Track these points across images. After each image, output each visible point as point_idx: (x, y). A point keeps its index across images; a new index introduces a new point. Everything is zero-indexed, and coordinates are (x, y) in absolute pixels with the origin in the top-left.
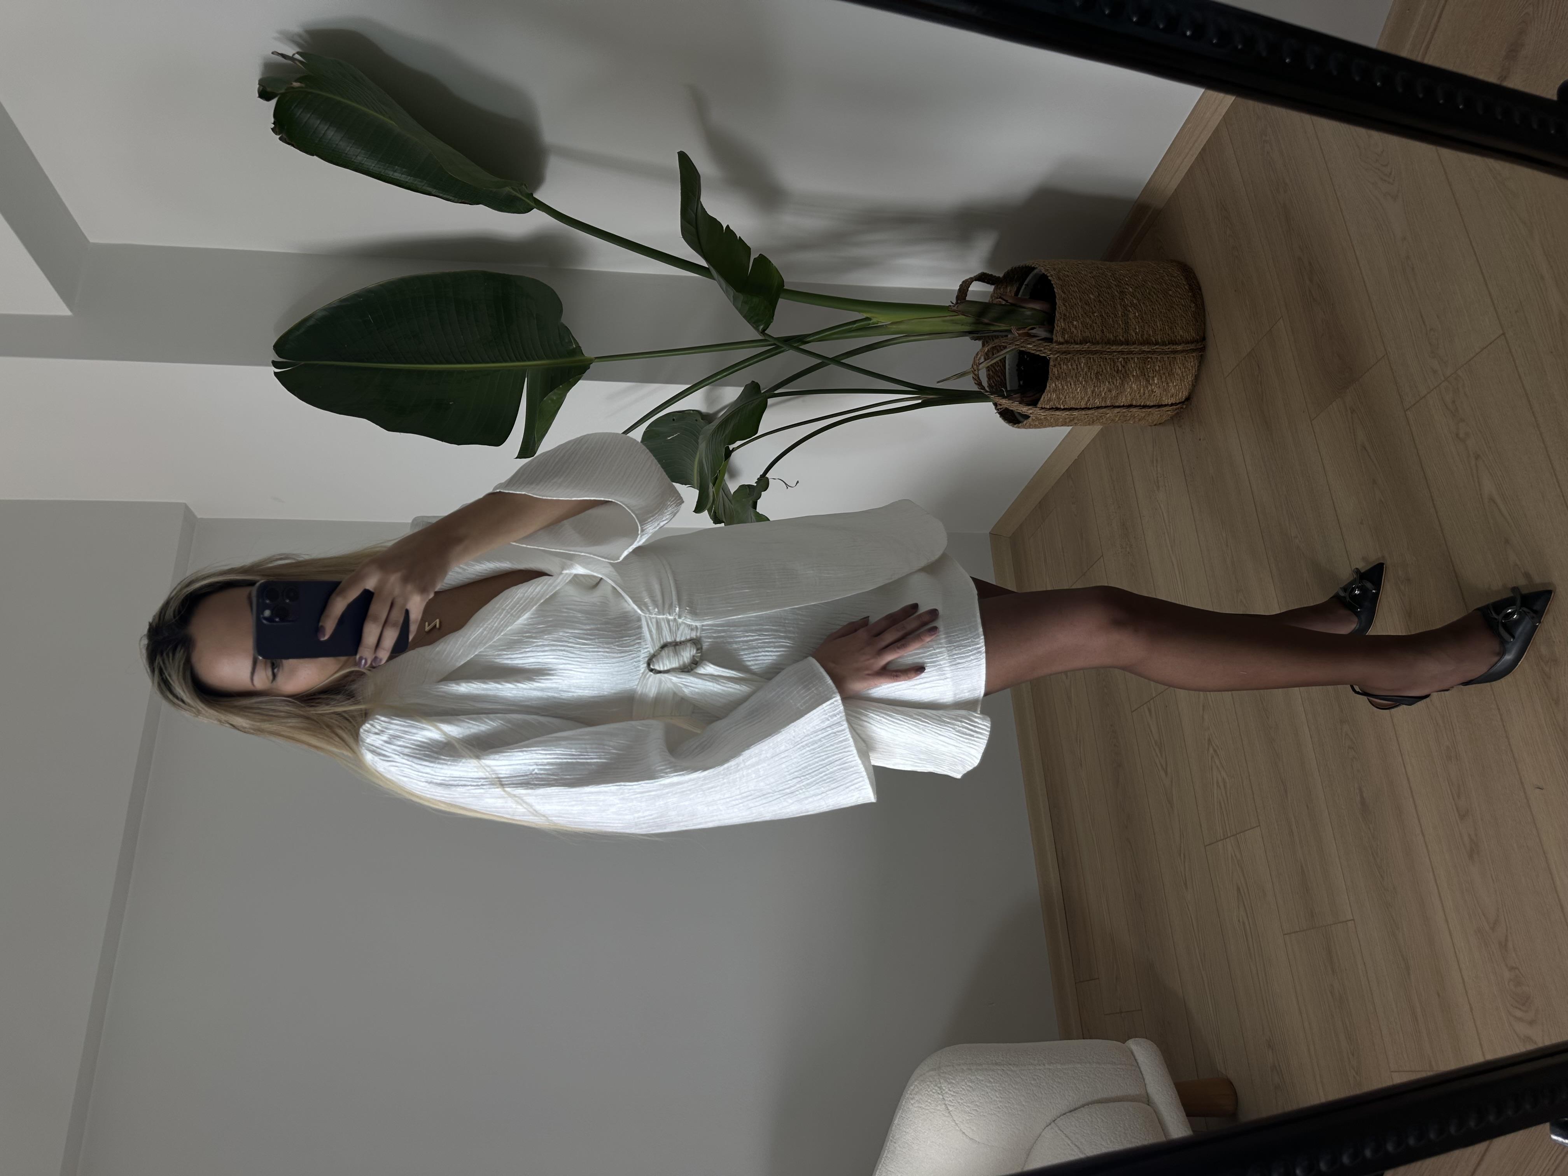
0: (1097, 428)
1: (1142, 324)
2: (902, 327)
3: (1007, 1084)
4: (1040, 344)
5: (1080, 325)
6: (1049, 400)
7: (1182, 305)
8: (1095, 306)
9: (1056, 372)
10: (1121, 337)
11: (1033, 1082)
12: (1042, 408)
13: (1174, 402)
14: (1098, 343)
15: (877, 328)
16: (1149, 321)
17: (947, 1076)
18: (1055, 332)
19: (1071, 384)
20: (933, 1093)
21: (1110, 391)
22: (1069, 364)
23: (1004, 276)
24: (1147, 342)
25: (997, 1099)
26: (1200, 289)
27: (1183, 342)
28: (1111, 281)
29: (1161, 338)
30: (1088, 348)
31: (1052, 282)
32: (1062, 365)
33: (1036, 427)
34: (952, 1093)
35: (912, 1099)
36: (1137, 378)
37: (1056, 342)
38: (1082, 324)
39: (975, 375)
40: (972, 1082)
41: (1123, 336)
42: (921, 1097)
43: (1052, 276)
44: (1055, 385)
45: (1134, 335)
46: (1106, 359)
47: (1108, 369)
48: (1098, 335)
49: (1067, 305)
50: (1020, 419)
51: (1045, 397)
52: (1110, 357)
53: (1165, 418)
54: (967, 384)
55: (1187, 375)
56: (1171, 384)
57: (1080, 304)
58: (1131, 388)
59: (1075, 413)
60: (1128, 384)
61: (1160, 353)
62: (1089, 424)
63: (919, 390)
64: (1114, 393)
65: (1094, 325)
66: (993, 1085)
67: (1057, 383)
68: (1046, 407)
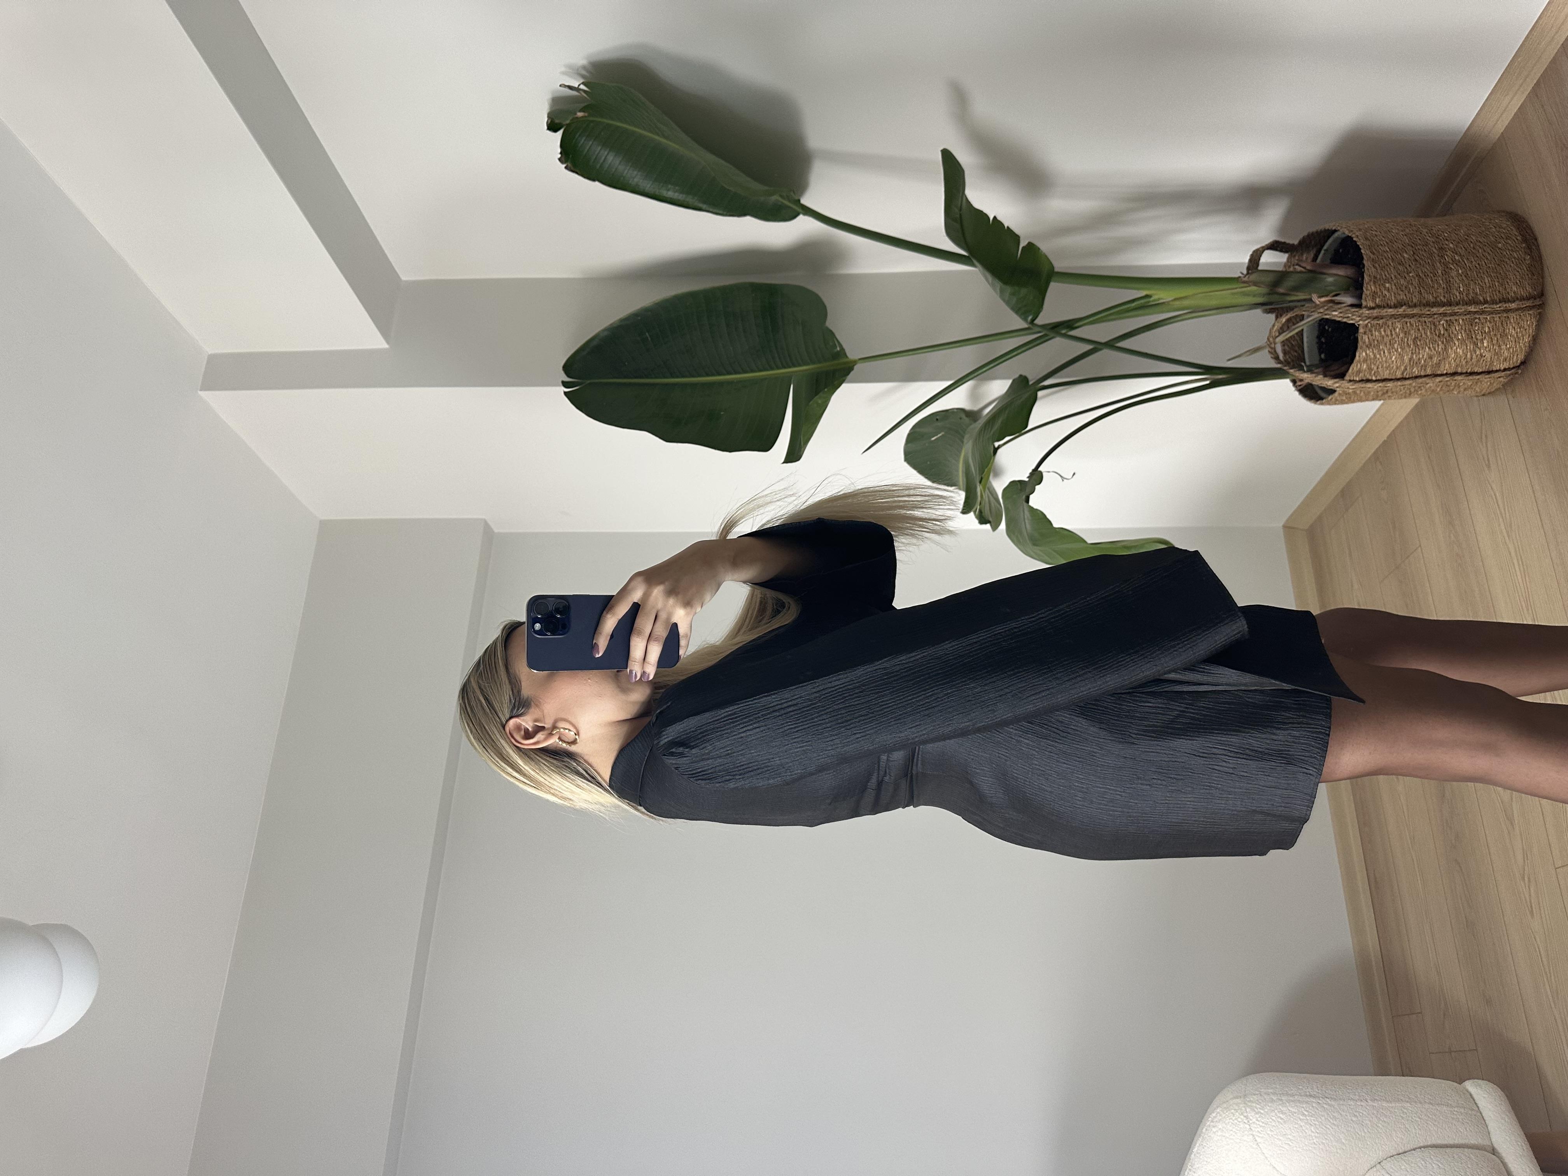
0: (1414, 401)
1: (1466, 282)
2: (1186, 303)
3: (1323, 1118)
4: (1347, 310)
5: (1394, 287)
6: (1359, 371)
7: (1515, 258)
8: (1410, 266)
9: (1367, 340)
10: (1442, 298)
11: (1354, 1119)
12: (1350, 381)
13: (1507, 367)
14: (1415, 306)
15: (1159, 306)
16: (1475, 278)
17: (1254, 1105)
18: (1364, 296)
19: (1384, 352)
20: (1239, 1122)
21: (1431, 358)
22: (1382, 330)
23: (1300, 243)
24: (1474, 302)
25: (1313, 1134)
26: (1536, 240)
27: (1517, 299)
28: (1428, 238)
29: (1490, 297)
30: (1404, 311)
31: (1358, 244)
32: (1374, 332)
33: (1342, 402)
34: (1261, 1124)
35: (1214, 1127)
36: (1463, 341)
37: (1366, 307)
38: (1395, 285)
39: (1272, 348)
40: (1283, 1113)
41: (1444, 296)
42: (1224, 1125)
43: (1357, 236)
44: (1366, 354)
45: (1458, 294)
46: (1425, 322)
47: (1428, 333)
48: (1415, 296)
49: (1377, 266)
50: (1322, 394)
51: (1354, 368)
52: (1430, 320)
53: (1496, 386)
54: (1264, 361)
55: (1523, 336)
56: (1503, 347)
57: (1392, 264)
58: (1456, 353)
59: (1390, 384)
60: (1452, 349)
61: (1491, 313)
62: (1405, 397)
63: (1207, 370)
64: (1435, 360)
65: (1410, 286)
66: (1308, 1118)
67: (1368, 352)
68: (1355, 379)
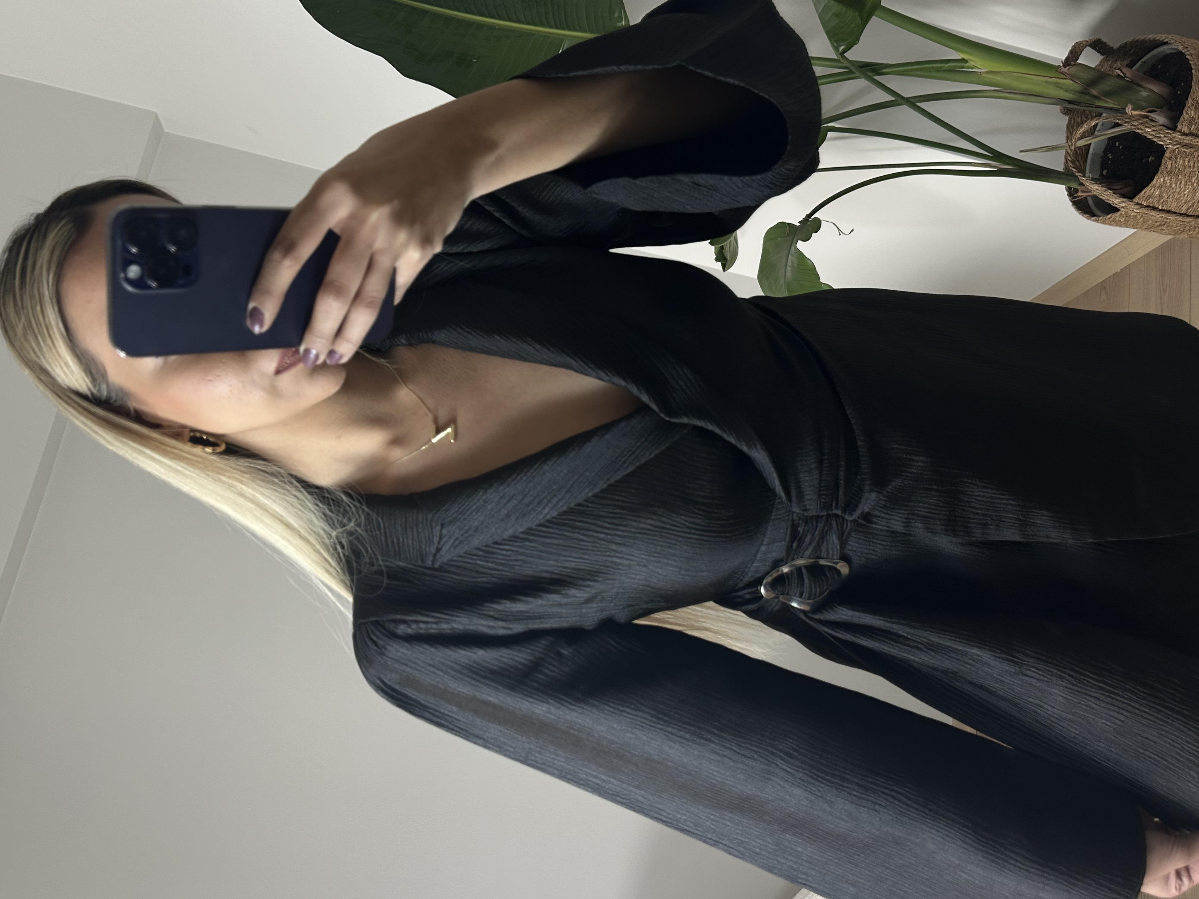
2: (998, 78)
4: (1161, 130)
6: (1150, 196)
9: (1170, 166)
12: (1138, 204)
18: (1181, 119)
19: (1180, 183)
22: (1187, 159)
23: (1120, 48)
31: (1191, 62)
32: (1178, 160)
33: (1117, 224)
37: (1180, 131)
43: (1191, 55)
44: (1164, 180)
51: (1147, 191)
59: (1172, 217)
63: (997, 156)
67: (1166, 179)
68: (1142, 203)
